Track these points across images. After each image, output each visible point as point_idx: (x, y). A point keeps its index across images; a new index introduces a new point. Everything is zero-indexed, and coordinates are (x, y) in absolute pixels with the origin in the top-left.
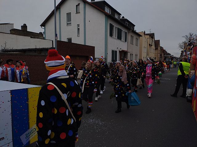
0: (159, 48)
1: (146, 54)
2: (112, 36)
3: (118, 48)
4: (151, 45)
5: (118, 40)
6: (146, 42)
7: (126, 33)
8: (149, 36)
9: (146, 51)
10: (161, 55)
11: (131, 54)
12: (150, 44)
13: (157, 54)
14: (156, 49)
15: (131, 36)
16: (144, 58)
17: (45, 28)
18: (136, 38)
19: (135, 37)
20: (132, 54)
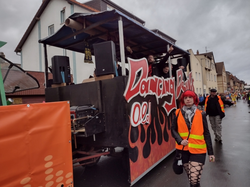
0: (224, 74)
1: (201, 83)
4: (209, 70)
6: (199, 64)
8: (203, 56)
9: (201, 79)
10: (229, 84)
12: (207, 67)
13: (221, 83)
14: (219, 75)
16: (199, 89)
17: (22, 54)
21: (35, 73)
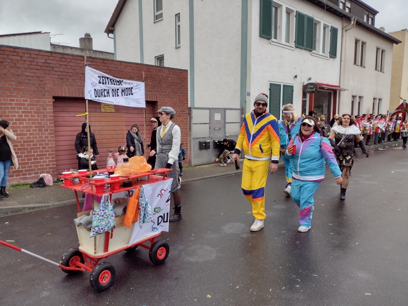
2: (269, 39)
3: (296, 77)
5: (298, 50)
7: (334, 31)
11: (354, 97)
15: (357, 41)
17: (115, 36)
18: (378, 49)
19: (372, 44)
20: (360, 97)
21: (131, 65)
